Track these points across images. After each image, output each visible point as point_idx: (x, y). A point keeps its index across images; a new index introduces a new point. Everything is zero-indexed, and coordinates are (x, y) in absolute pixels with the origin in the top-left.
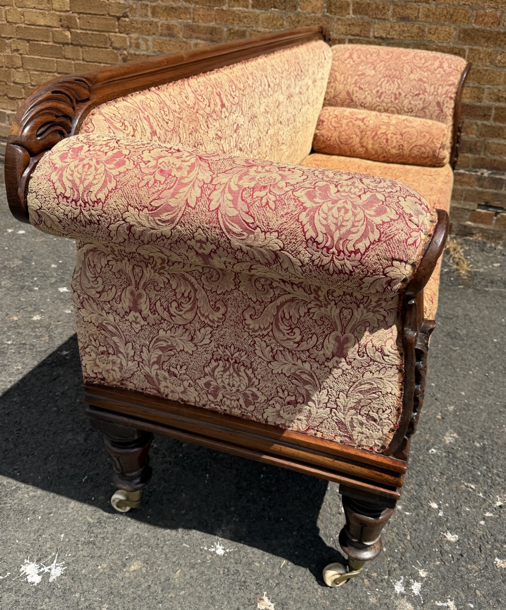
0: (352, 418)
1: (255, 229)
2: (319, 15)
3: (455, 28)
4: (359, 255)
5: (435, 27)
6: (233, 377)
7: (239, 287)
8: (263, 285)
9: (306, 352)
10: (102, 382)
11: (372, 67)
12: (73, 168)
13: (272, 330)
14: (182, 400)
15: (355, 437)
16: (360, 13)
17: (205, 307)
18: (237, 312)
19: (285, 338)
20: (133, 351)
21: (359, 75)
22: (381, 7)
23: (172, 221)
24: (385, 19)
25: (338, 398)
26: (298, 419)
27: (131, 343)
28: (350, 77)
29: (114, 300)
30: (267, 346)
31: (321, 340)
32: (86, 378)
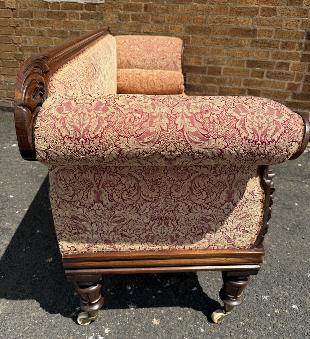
0: (235, 234)
1: (209, 137)
2: (115, 22)
3: (183, 26)
4: (274, 143)
5: (173, 26)
6: (164, 228)
7: (167, 174)
8: (182, 170)
9: (210, 203)
10: (74, 252)
11: (138, 47)
12: (72, 117)
13: (189, 195)
14: (130, 249)
15: (236, 244)
16: (135, 20)
17: (145, 190)
18: (167, 189)
19: (197, 198)
20: (97, 228)
21: (132, 51)
22: (145, 16)
23: (152, 141)
24: (148, 23)
25: (228, 225)
26: (203, 242)
27: (95, 223)
28: (127, 52)
29: (83, 199)
30: (186, 205)
31: (218, 195)
32: (63, 252)
